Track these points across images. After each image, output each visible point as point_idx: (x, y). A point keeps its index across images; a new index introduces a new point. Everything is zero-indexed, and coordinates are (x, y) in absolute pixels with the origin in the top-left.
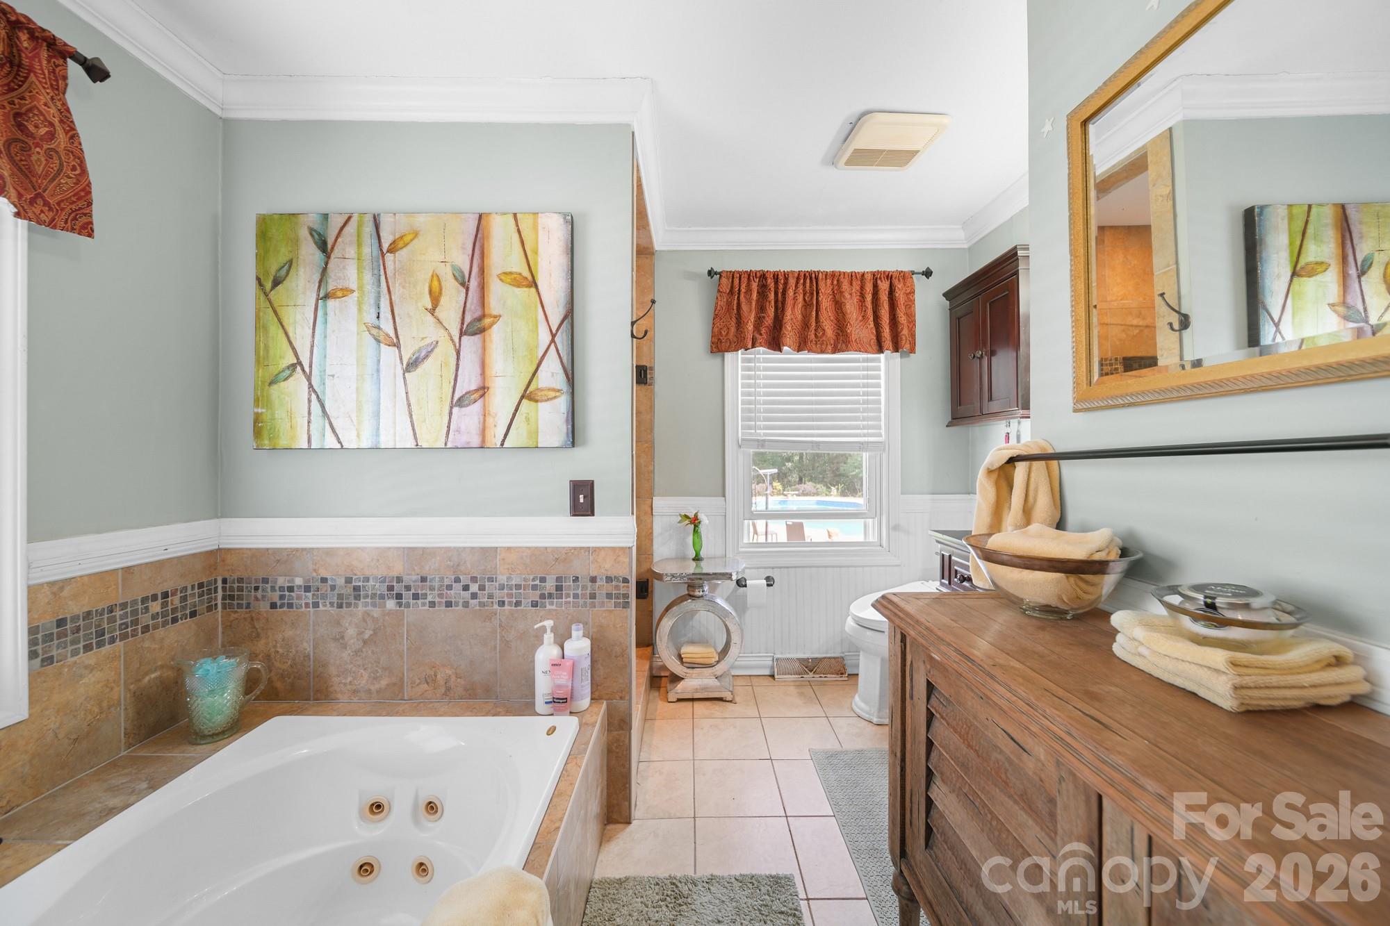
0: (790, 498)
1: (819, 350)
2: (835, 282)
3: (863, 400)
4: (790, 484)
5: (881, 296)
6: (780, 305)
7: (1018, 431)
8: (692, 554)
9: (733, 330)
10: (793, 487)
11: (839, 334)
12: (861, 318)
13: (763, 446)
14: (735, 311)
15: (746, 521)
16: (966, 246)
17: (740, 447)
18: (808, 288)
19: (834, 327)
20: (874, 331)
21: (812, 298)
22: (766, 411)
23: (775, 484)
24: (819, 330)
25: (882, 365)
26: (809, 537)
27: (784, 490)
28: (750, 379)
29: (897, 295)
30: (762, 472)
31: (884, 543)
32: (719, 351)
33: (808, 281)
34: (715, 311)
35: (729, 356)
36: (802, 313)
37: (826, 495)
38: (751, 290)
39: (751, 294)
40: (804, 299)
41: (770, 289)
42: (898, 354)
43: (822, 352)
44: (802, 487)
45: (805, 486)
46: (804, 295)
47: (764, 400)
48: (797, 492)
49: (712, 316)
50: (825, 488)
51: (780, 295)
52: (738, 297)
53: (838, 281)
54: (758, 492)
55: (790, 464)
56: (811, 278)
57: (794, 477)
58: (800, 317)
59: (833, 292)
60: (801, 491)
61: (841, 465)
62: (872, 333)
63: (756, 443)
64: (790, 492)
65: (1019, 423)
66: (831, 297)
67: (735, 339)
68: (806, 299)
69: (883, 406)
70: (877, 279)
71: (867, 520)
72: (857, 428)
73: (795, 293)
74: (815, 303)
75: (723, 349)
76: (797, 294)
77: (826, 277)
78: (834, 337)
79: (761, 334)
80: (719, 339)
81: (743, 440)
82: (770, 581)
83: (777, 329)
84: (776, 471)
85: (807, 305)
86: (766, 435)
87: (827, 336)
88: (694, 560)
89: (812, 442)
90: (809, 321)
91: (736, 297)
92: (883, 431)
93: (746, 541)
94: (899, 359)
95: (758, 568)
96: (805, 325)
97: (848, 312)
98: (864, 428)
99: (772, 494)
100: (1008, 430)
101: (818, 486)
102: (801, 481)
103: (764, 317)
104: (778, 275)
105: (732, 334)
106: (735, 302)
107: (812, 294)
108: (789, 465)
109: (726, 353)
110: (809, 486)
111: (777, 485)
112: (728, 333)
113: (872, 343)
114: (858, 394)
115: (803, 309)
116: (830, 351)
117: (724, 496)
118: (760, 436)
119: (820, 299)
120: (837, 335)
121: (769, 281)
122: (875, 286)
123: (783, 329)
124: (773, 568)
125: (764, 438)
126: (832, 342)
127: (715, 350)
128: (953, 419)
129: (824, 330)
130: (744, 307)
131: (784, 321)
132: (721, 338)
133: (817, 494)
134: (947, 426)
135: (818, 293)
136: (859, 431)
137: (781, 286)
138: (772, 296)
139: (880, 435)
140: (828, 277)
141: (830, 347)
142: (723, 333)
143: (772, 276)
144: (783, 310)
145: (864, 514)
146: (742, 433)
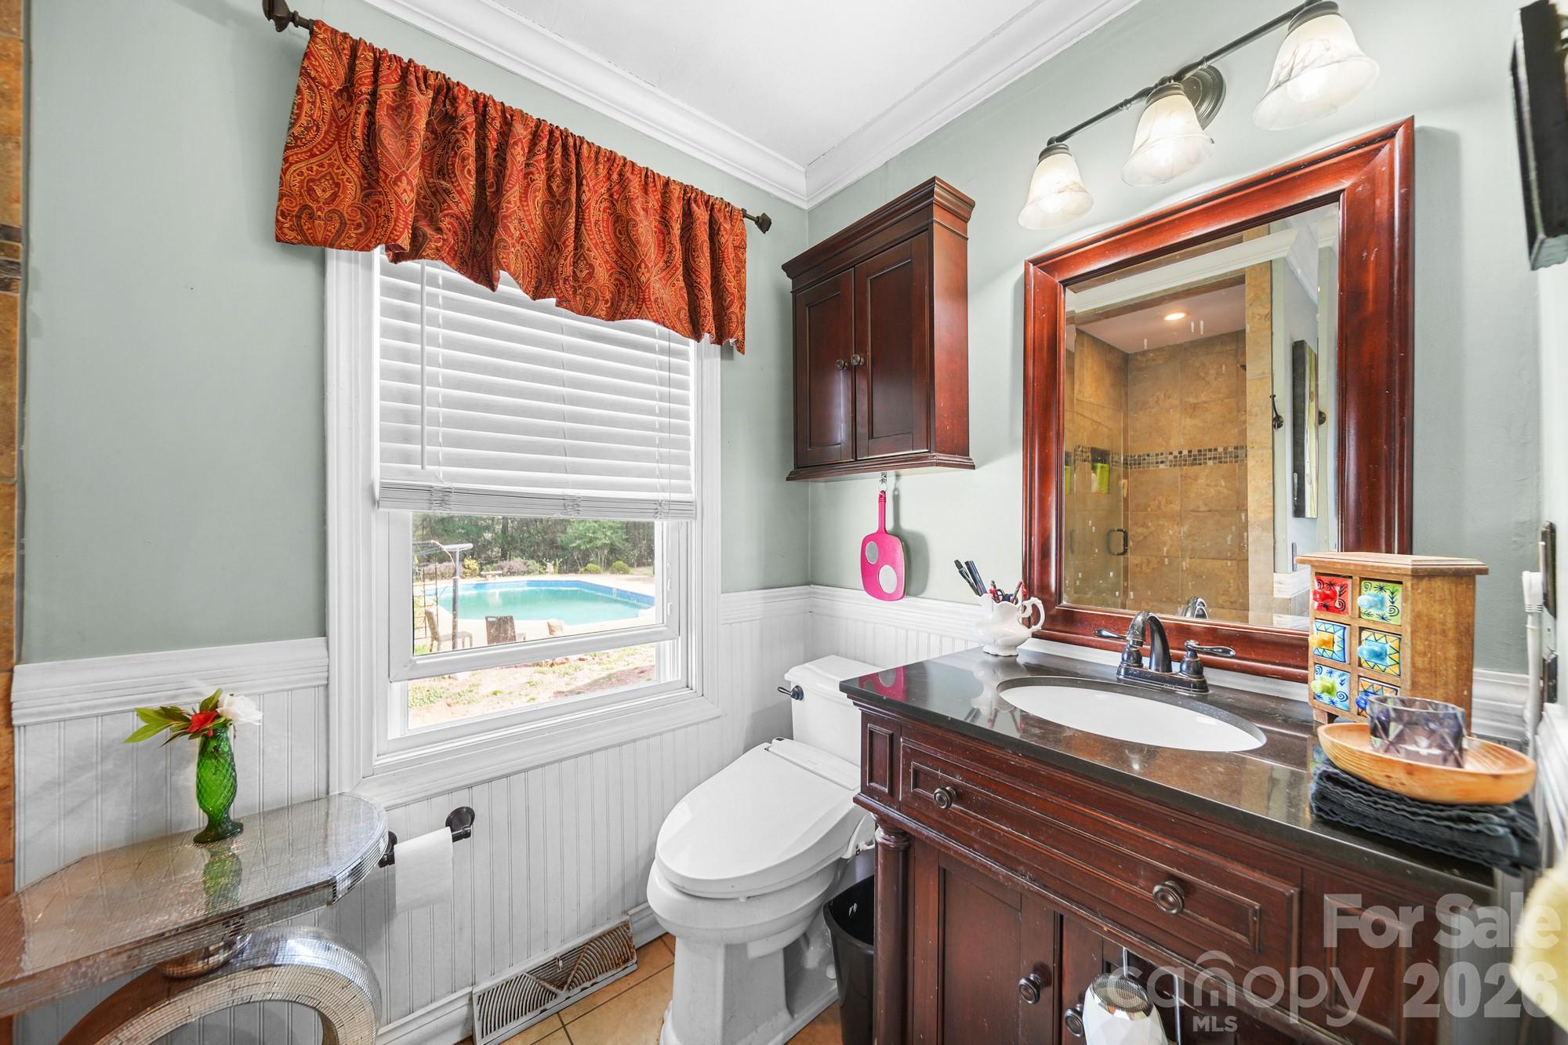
0: (491, 580)
1: (581, 307)
2: (615, 177)
3: (660, 424)
4: (490, 561)
5: (698, 233)
6: (491, 178)
7: (896, 489)
8: (197, 820)
9: (352, 191)
10: (495, 565)
11: (622, 284)
12: (661, 264)
13: (443, 502)
14: (360, 143)
15: (396, 686)
16: (805, 206)
17: (375, 503)
18: (557, 165)
19: (612, 268)
20: (685, 295)
21: (567, 190)
22: (450, 422)
23: (467, 562)
24: (582, 264)
25: (691, 364)
26: (521, 635)
27: (481, 569)
28: (407, 340)
29: (723, 240)
30: (446, 548)
31: (694, 683)
32: (307, 242)
33: (558, 149)
34: (292, 125)
35: (340, 262)
36: (543, 214)
37: (540, 573)
38: (410, 107)
39: (410, 116)
40: (549, 188)
41: (464, 128)
42: (718, 347)
43: (587, 312)
44: (506, 564)
45: (512, 563)
46: (549, 178)
47: (445, 397)
48: (501, 572)
49: (283, 139)
50: (538, 565)
51: (490, 154)
52: (370, 114)
53: (621, 175)
54: (442, 573)
55: (490, 535)
56: (565, 147)
57: (496, 551)
58: (538, 223)
59: (611, 196)
60: (506, 570)
61: (558, 535)
62: (682, 297)
63: (426, 495)
64: (491, 572)
65: (898, 476)
66: (605, 204)
67: (359, 219)
68: (554, 187)
69: (692, 438)
70: (689, 200)
71: (662, 643)
72: (650, 474)
73: (528, 165)
74: (574, 200)
75: (320, 237)
76: (533, 169)
77: (597, 158)
78: (612, 288)
79: (439, 230)
80: (305, 207)
81: (385, 487)
82: (460, 822)
83: (481, 234)
84: (470, 546)
85: (555, 203)
86: (449, 477)
87: (597, 281)
88: (201, 840)
89: (563, 498)
90: (560, 237)
91: (363, 109)
92: (692, 483)
93: (395, 732)
94: (719, 359)
95: (429, 798)
96: (552, 241)
97: (643, 240)
98: (662, 475)
99: (464, 576)
100: (883, 487)
101: (530, 562)
102: (504, 557)
103: (447, 192)
104: (486, 105)
105: (348, 201)
106: (360, 120)
107: (568, 181)
108: (488, 536)
109: (332, 253)
110: (517, 562)
111: (472, 564)
112: (335, 196)
113: (682, 316)
114: (650, 411)
115: (546, 211)
116: (603, 313)
117: (323, 632)
118: (437, 478)
119: (584, 198)
120: (618, 285)
121: (462, 108)
122: (688, 214)
123: (500, 230)
124: (470, 787)
125: (447, 485)
126: (608, 296)
127: (291, 235)
128: (797, 466)
129: (591, 266)
130: (389, 141)
131: (503, 212)
132: (314, 206)
133: (529, 573)
134: (788, 479)
135: (580, 185)
136: (654, 481)
137: (493, 134)
138: (470, 146)
139: (688, 490)
140: (601, 159)
141: (603, 308)
142: (319, 192)
143: (470, 99)
144: (499, 192)
145: (661, 632)
146: (382, 469)
